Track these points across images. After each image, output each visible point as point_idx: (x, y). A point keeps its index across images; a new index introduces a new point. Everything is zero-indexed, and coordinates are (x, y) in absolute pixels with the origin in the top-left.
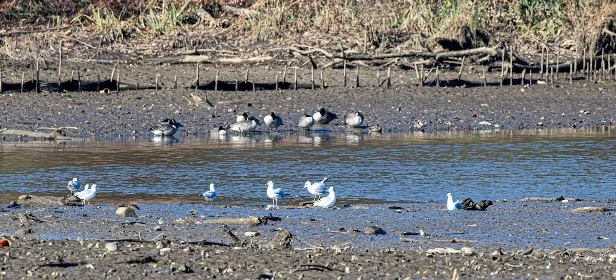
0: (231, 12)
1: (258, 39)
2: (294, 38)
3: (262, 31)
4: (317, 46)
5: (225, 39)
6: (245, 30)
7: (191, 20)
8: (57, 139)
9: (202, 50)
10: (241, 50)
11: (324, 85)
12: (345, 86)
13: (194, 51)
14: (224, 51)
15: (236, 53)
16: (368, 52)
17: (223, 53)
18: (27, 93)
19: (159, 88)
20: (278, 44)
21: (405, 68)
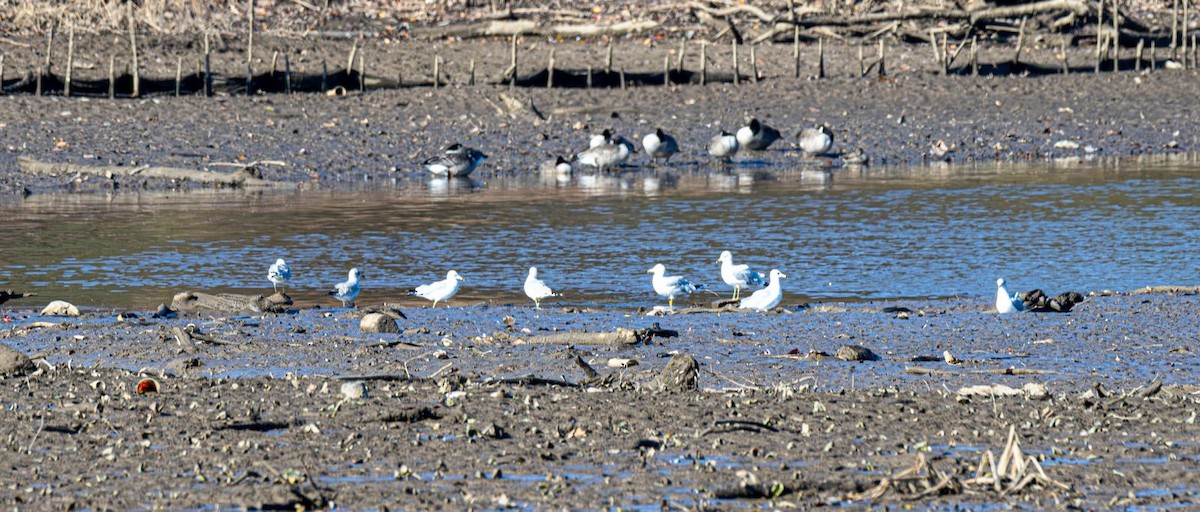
8: (247, 185)
9: (522, 10)
10: (597, 9)
11: (757, 75)
12: (798, 75)
13: (507, 12)
14: (564, 11)
15: (589, 17)
16: (841, 11)
17: (563, 16)
18: (187, 97)
19: (441, 85)
21: (912, 40)
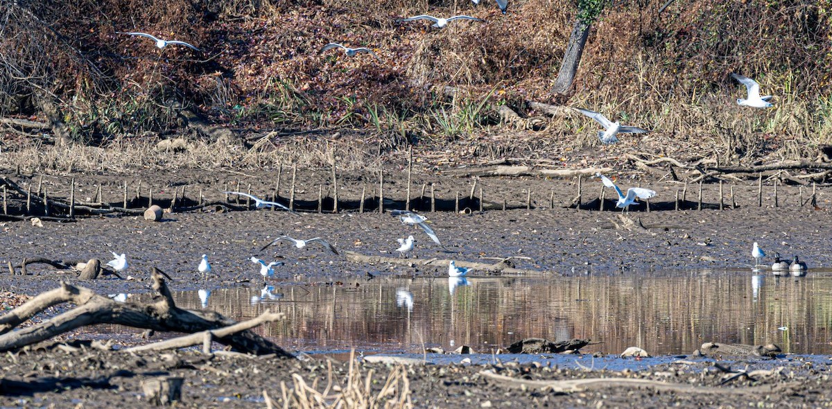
0: (542, 111)
1: (584, 145)
2: (631, 144)
3: (589, 135)
4: (662, 154)
5: (540, 145)
6: (565, 134)
7: (491, 120)
9: (513, 159)
10: (564, 159)
11: (734, 204)
12: (761, 205)
13: (503, 160)
14: (541, 160)
15: (559, 164)
16: (732, 162)
17: (541, 163)
19: (532, 208)
20: (611, 151)
